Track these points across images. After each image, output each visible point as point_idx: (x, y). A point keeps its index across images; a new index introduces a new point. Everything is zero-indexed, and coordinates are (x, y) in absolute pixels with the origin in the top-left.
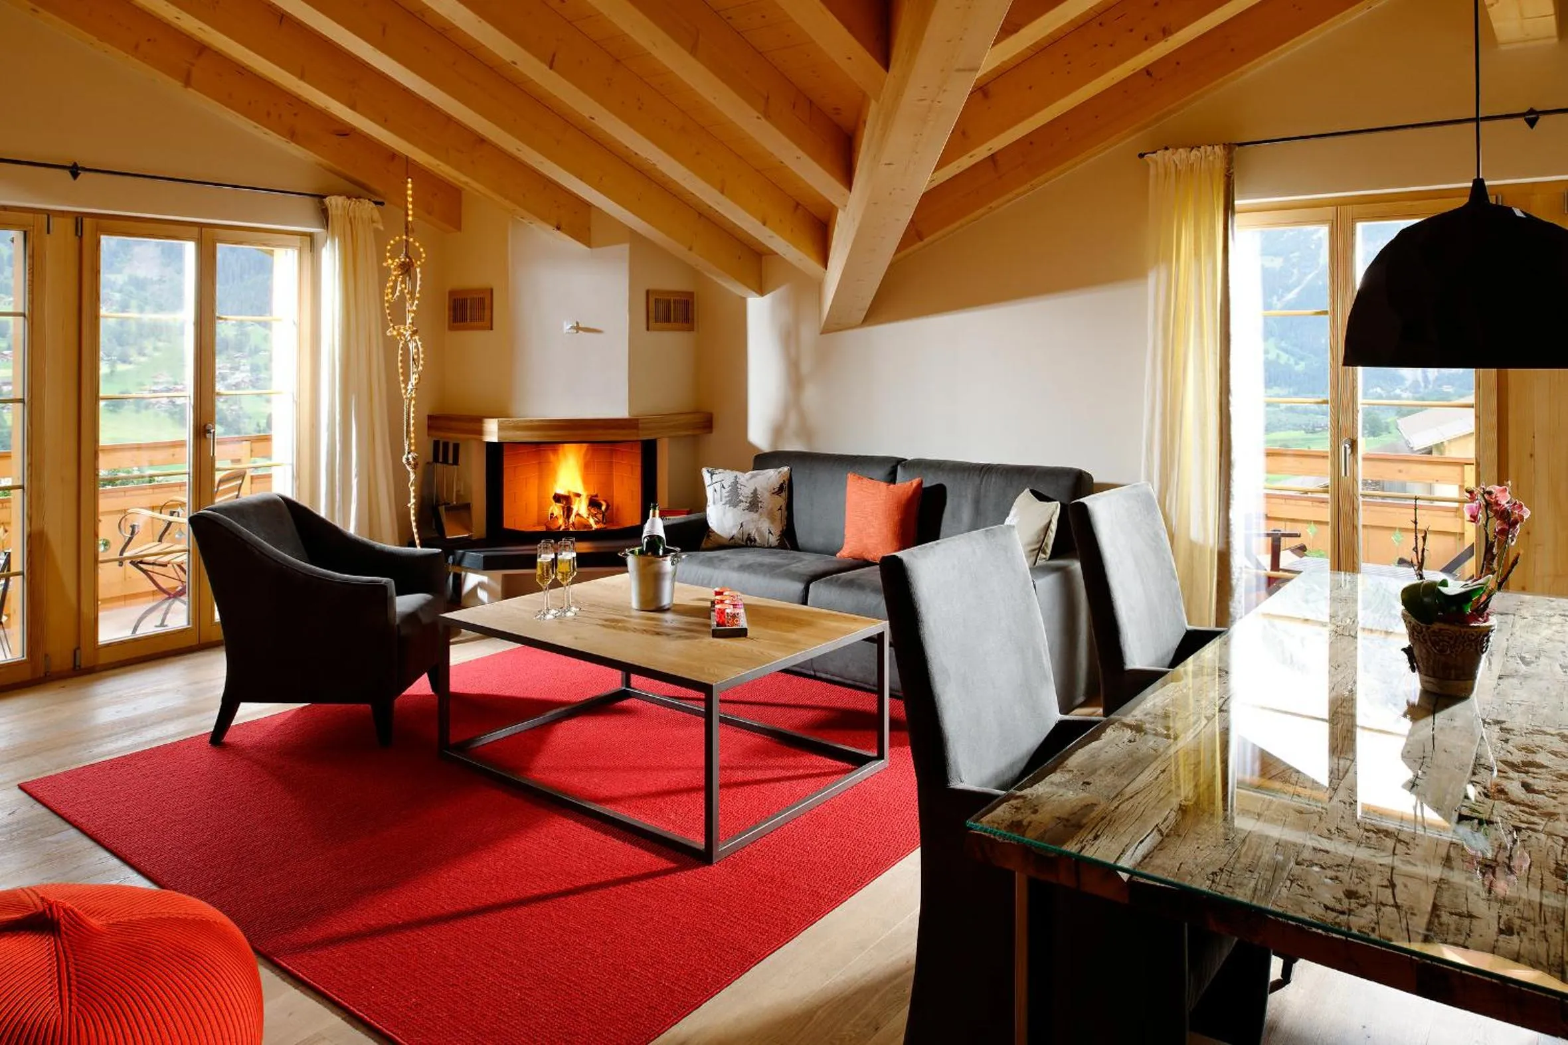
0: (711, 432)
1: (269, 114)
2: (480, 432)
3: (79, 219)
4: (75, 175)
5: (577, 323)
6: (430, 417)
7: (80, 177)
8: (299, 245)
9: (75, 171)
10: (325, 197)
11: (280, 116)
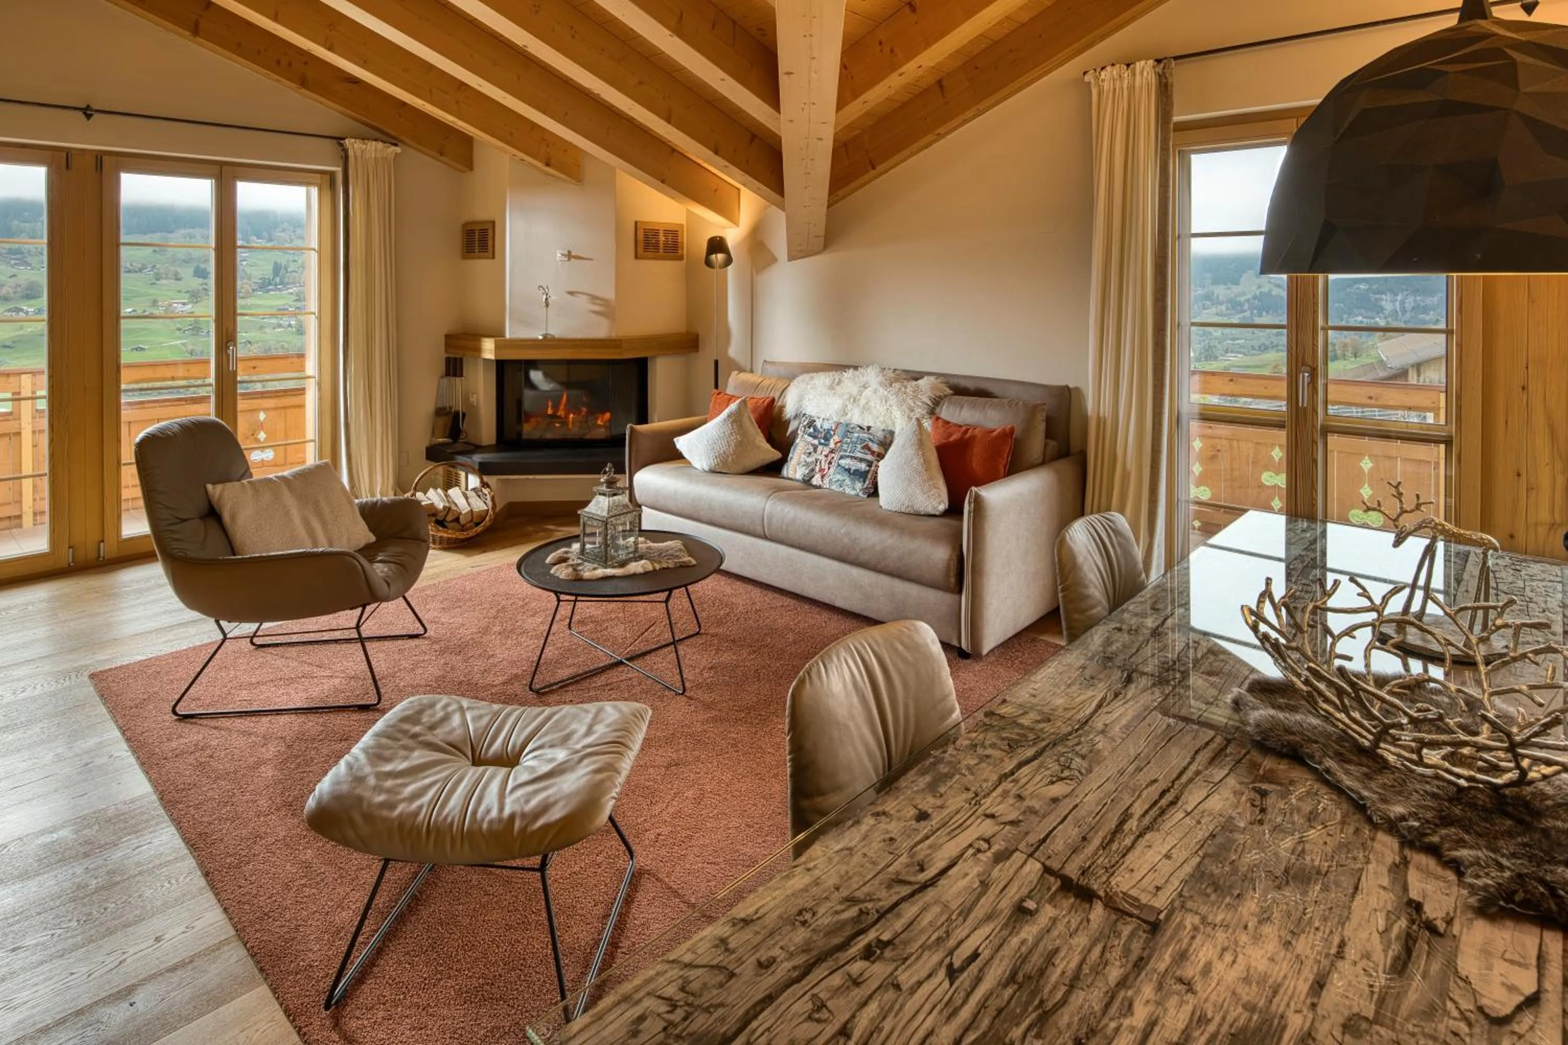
0: (697, 351)
1: (278, 62)
2: (478, 350)
3: (99, 157)
4: (89, 117)
5: (569, 252)
6: (447, 336)
7: (92, 119)
8: (319, 181)
9: (88, 112)
10: (343, 139)
11: (290, 65)
